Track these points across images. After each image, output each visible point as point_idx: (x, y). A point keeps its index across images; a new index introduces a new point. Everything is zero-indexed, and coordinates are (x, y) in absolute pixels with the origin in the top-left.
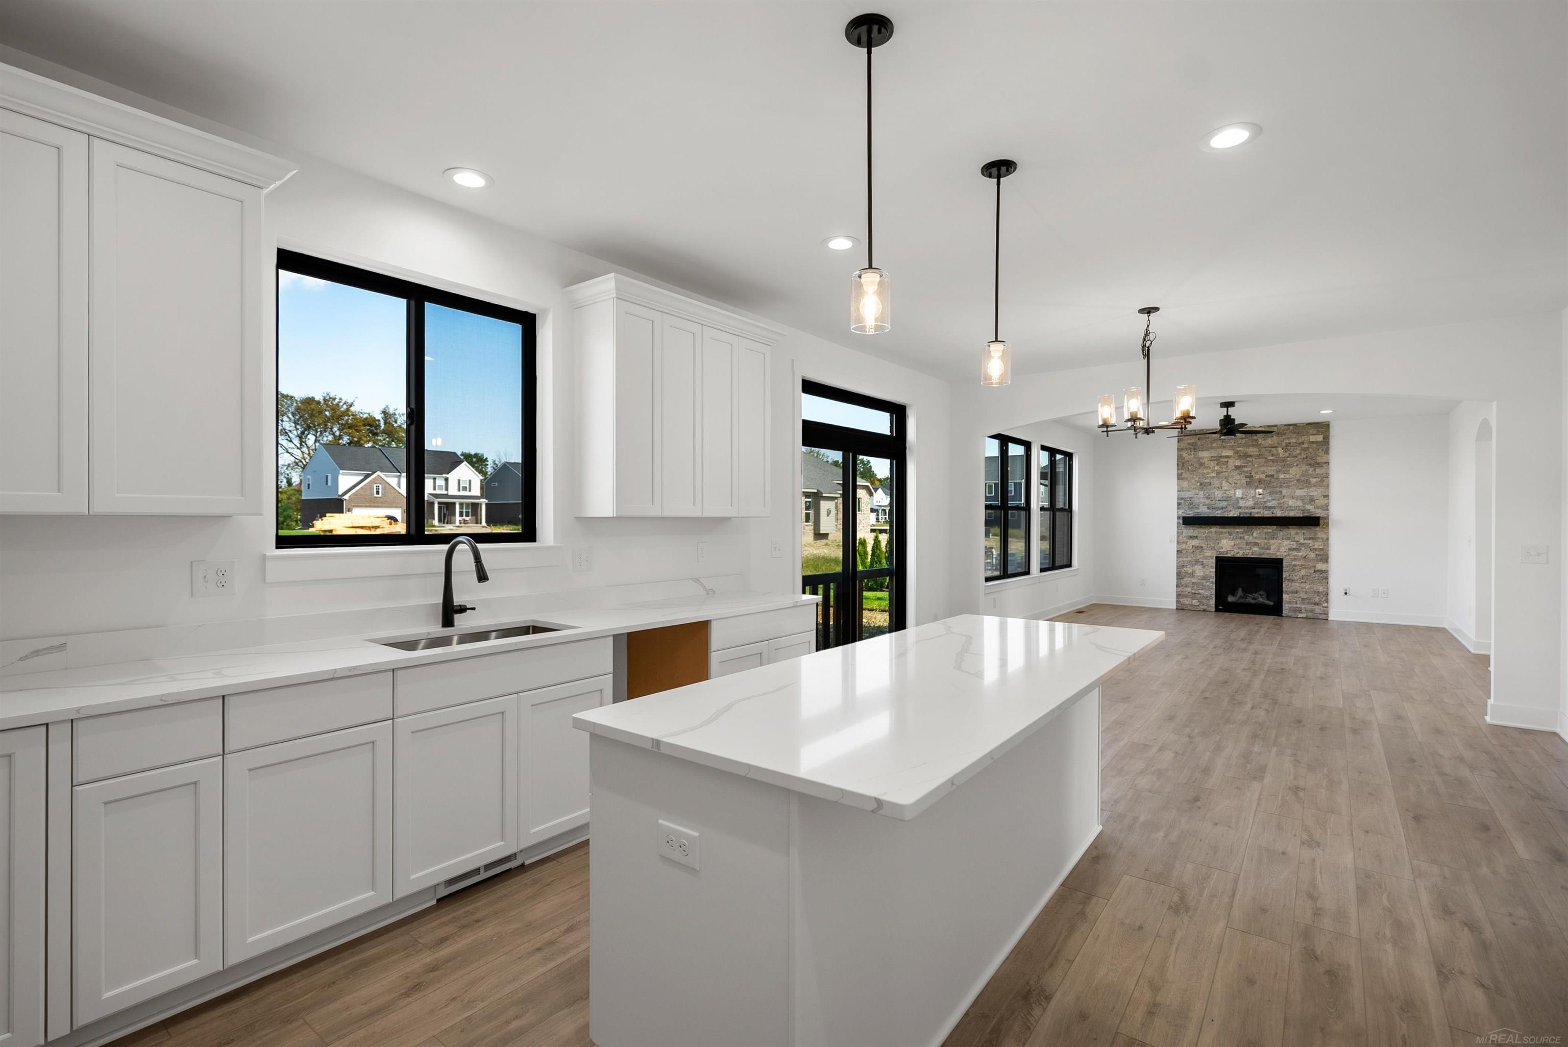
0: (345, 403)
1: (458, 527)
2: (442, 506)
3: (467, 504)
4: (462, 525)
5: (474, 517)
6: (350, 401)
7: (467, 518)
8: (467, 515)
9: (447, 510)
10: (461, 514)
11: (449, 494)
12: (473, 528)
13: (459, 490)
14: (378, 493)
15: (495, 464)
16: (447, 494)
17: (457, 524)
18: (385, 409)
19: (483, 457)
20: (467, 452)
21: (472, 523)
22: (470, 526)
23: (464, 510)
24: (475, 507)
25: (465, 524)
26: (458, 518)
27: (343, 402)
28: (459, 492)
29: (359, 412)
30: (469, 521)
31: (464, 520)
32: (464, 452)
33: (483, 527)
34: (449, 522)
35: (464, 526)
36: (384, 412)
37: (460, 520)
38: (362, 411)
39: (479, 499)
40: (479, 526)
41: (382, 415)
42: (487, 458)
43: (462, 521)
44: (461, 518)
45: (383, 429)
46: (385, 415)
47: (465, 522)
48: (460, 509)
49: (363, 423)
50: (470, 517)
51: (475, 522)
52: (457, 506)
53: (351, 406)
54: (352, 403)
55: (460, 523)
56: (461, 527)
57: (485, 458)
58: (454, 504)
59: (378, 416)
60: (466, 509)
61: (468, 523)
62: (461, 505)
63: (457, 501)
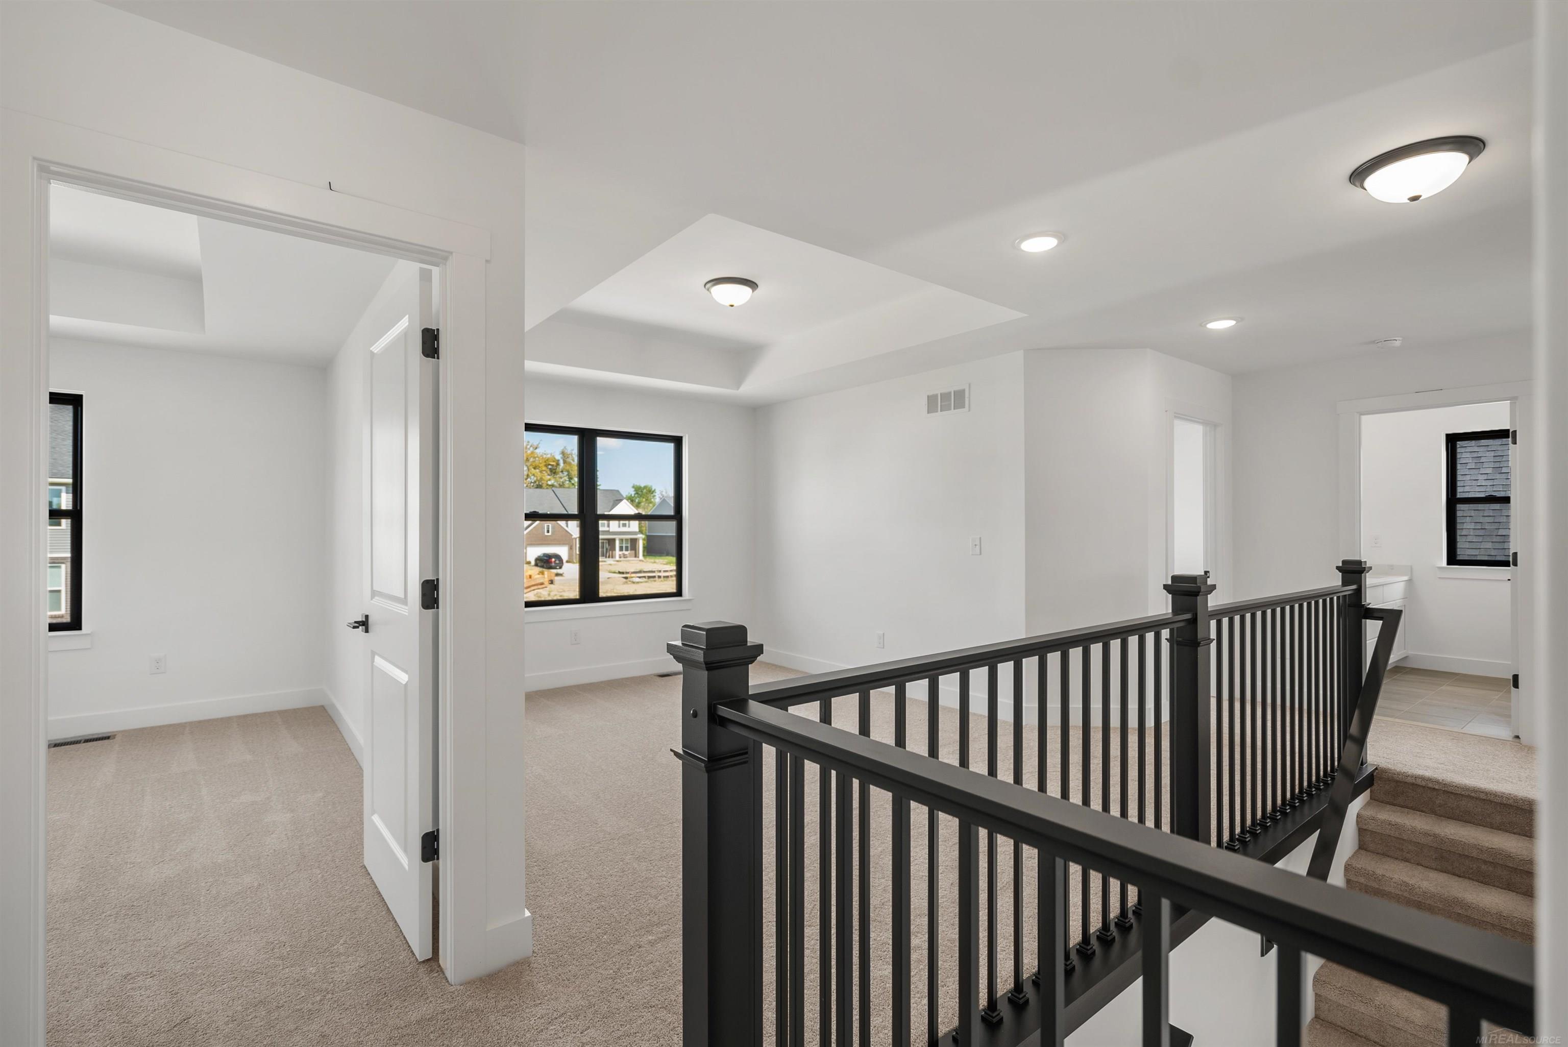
0: (531, 446)
1: (618, 561)
2: (605, 541)
3: (627, 540)
4: (622, 559)
5: (633, 552)
6: (535, 444)
7: (626, 553)
8: (627, 550)
9: (609, 545)
10: (621, 549)
11: (611, 531)
12: (632, 562)
13: (619, 527)
14: (548, 532)
15: (662, 495)
16: (609, 531)
17: (617, 558)
18: (563, 450)
19: (652, 489)
20: (638, 484)
21: (630, 557)
22: (628, 561)
23: (624, 545)
24: (634, 542)
25: (624, 558)
26: (617, 552)
27: (530, 444)
28: (619, 529)
29: (543, 453)
30: (628, 556)
31: (624, 555)
32: (635, 484)
33: (640, 561)
34: (611, 556)
35: (624, 561)
36: (563, 453)
37: (620, 555)
38: (545, 452)
39: (637, 535)
40: (637, 560)
41: (561, 456)
42: (655, 490)
43: (622, 556)
44: (621, 553)
45: (562, 468)
46: (563, 455)
47: (625, 556)
48: (620, 544)
49: (545, 463)
50: (629, 552)
51: (634, 556)
52: (617, 543)
53: (536, 448)
54: (538, 445)
55: (620, 557)
56: (620, 561)
57: (653, 490)
58: (614, 540)
59: (558, 457)
60: (625, 544)
61: (626, 557)
62: (621, 540)
63: (617, 537)
